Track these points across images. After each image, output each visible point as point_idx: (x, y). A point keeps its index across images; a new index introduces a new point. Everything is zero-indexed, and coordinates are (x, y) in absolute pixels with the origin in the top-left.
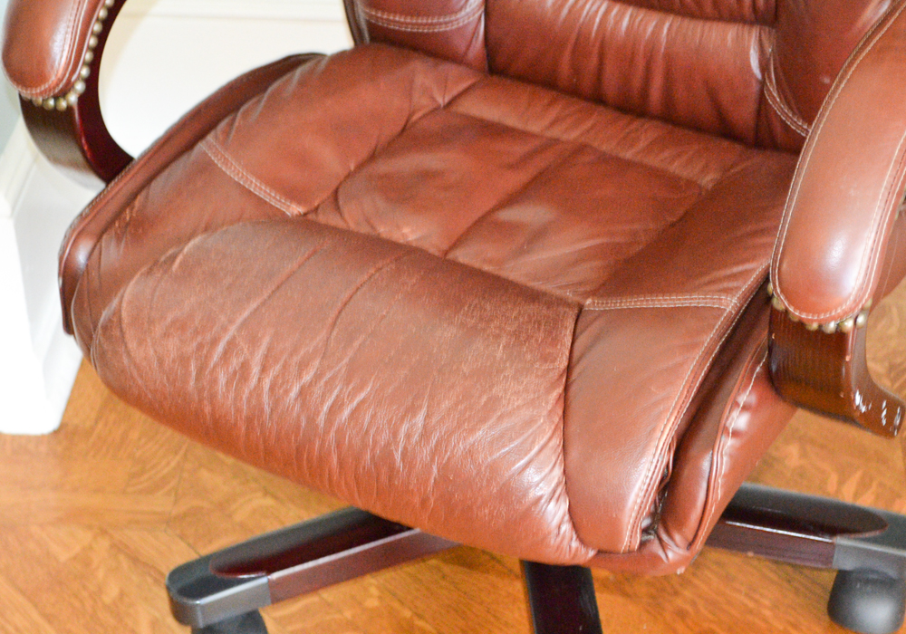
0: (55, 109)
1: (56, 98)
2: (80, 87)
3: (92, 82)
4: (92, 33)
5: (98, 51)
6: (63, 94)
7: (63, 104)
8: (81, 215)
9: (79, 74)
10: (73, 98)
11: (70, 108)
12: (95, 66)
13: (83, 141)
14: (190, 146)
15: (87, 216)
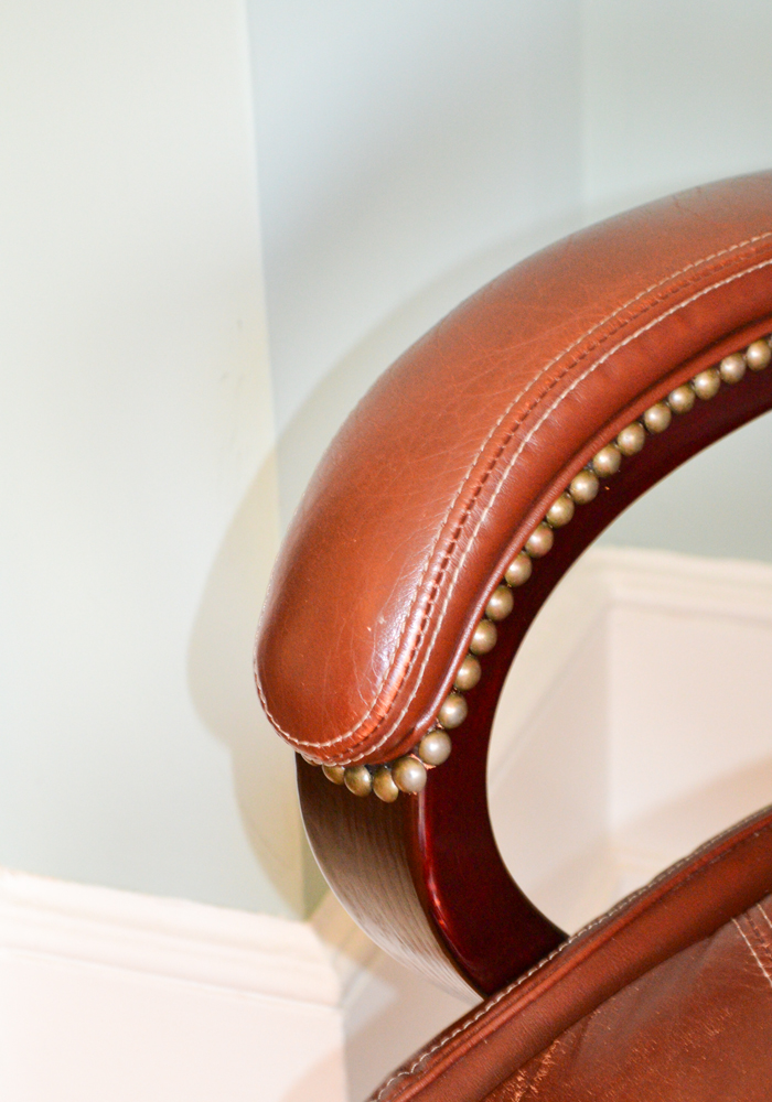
0: (371, 796)
1: (376, 770)
2: (436, 747)
3: (471, 739)
4: (484, 616)
5: (495, 664)
6: (390, 759)
7: (390, 788)
8: (405, 1068)
9: (438, 714)
10: (414, 775)
11: (405, 797)
12: (482, 700)
13: (432, 886)
14: (709, 927)
15: (420, 1073)
